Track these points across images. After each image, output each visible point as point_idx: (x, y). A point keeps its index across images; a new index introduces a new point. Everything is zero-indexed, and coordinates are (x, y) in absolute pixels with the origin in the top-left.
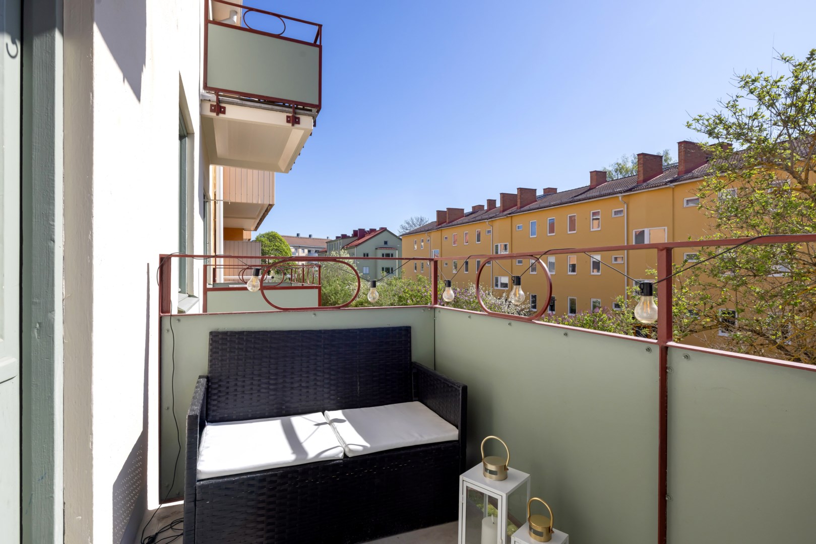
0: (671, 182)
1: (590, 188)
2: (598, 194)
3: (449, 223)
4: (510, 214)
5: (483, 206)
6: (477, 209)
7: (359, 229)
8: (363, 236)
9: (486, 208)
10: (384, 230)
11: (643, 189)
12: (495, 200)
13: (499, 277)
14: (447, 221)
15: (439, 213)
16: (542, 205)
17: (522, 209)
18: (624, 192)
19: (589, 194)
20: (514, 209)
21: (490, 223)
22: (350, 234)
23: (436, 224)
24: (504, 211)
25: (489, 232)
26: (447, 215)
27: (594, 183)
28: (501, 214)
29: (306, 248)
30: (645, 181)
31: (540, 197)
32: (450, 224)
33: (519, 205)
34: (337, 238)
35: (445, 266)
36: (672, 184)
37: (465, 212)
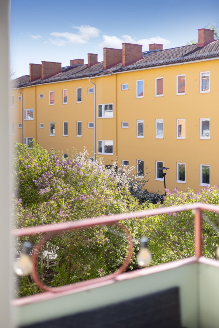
1: (198, 48)
2: (207, 54)
3: (45, 78)
4: (114, 72)
5: (83, 61)
6: (76, 64)
12: (97, 55)
13: (103, 141)
14: (43, 76)
15: (33, 67)
16: (149, 63)
17: (128, 67)
19: (199, 54)
20: (119, 66)
21: (93, 81)
24: (108, 67)
25: (91, 90)
26: (43, 69)
27: (202, 42)
28: (104, 71)
31: (147, 53)
32: (47, 80)
33: (124, 62)
35: (40, 127)
37: (62, 66)
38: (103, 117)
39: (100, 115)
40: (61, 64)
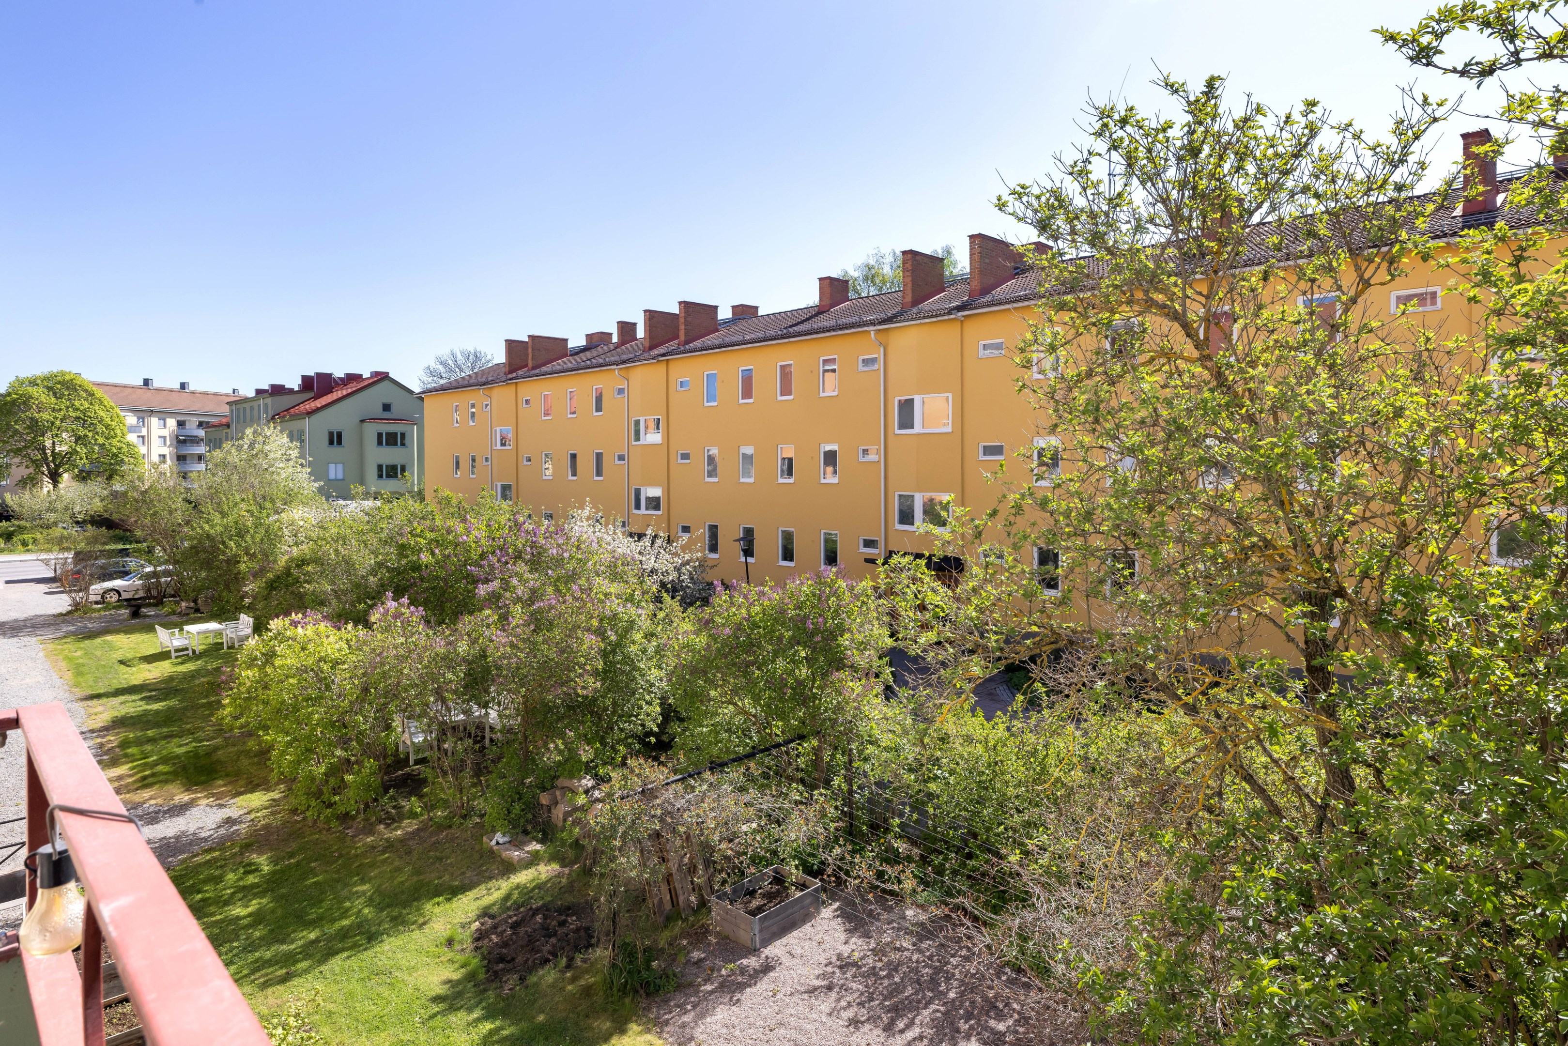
0: (959, 309)
1: (819, 311)
2: (832, 323)
3: (534, 368)
4: (663, 355)
5: (611, 334)
6: (596, 340)
7: (318, 374)
8: (330, 391)
9: (615, 339)
10: (382, 377)
11: (912, 319)
12: (635, 324)
13: (642, 489)
14: (530, 365)
15: (512, 346)
16: (728, 340)
17: (689, 346)
18: (880, 323)
19: (817, 323)
20: (673, 345)
21: (623, 373)
22: (294, 384)
23: (504, 370)
24: (651, 348)
25: (621, 391)
26: (530, 350)
27: (827, 302)
28: (646, 355)
29: (171, 414)
30: (916, 302)
31: (726, 322)
32: (537, 371)
33: (682, 337)
34: (259, 392)
35: (525, 463)
36: (960, 314)
37: (571, 345)
38: (642, 442)
39: (638, 438)
40: (566, 340)
